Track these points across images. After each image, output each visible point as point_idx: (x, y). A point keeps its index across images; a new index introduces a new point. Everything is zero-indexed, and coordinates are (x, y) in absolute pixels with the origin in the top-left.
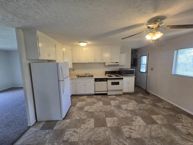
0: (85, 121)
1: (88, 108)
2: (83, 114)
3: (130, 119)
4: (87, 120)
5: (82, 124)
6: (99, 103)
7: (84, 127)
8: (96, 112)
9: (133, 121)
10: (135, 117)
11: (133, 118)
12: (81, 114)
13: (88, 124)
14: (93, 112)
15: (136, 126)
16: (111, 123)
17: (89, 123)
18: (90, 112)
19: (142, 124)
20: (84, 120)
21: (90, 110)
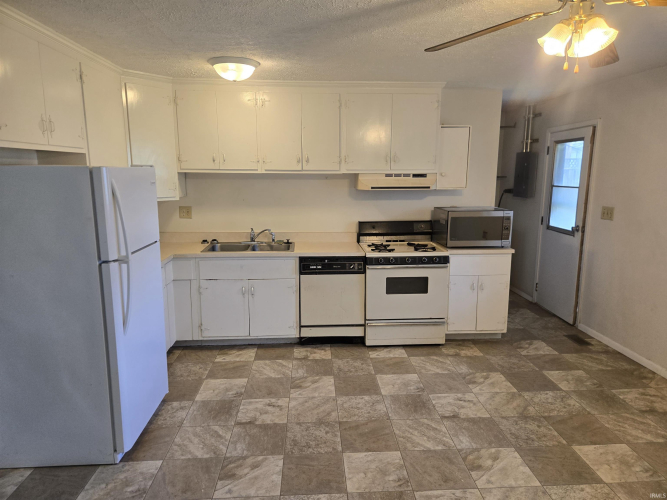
0: (237, 467)
1: (259, 406)
2: (228, 437)
3: (464, 459)
4: (250, 461)
5: (220, 479)
6: (316, 385)
7: (228, 496)
8: (297, 428)
9: (479, 467)
10: (493, 450)
11: (479, 458)
12: (220, 436)
13: (250, 479)
14: (284, 428)
15: (489, 491)
16: (369, 475)
17: (256, 478)
18: (265, 427)
19: (521, 483)
20: (230, 463)
21: (268, 419)
